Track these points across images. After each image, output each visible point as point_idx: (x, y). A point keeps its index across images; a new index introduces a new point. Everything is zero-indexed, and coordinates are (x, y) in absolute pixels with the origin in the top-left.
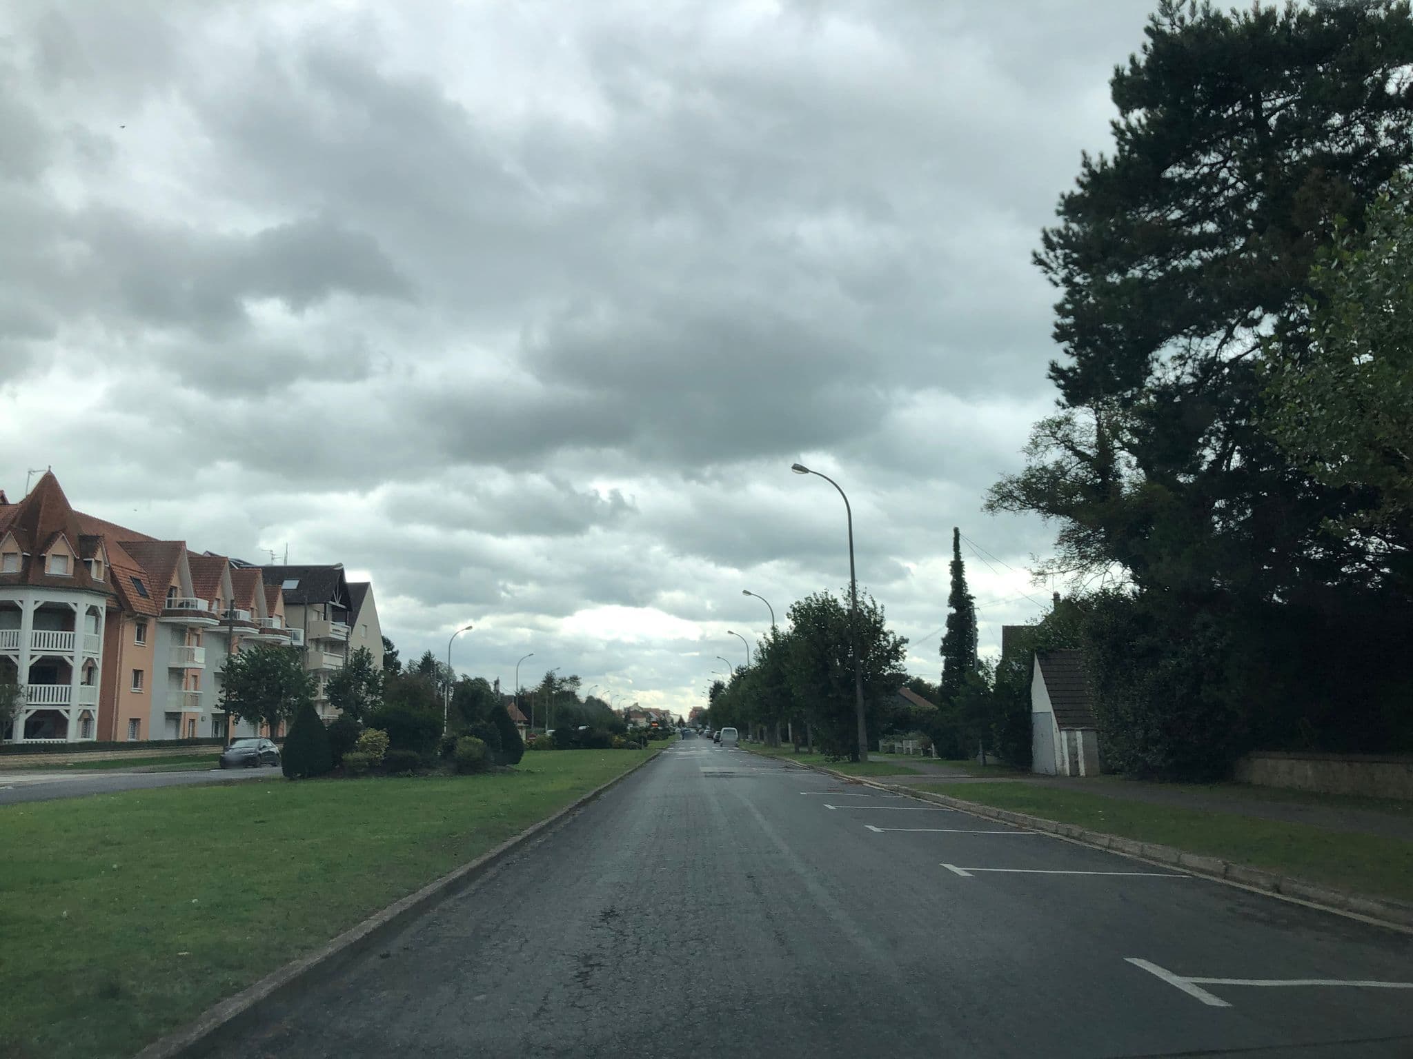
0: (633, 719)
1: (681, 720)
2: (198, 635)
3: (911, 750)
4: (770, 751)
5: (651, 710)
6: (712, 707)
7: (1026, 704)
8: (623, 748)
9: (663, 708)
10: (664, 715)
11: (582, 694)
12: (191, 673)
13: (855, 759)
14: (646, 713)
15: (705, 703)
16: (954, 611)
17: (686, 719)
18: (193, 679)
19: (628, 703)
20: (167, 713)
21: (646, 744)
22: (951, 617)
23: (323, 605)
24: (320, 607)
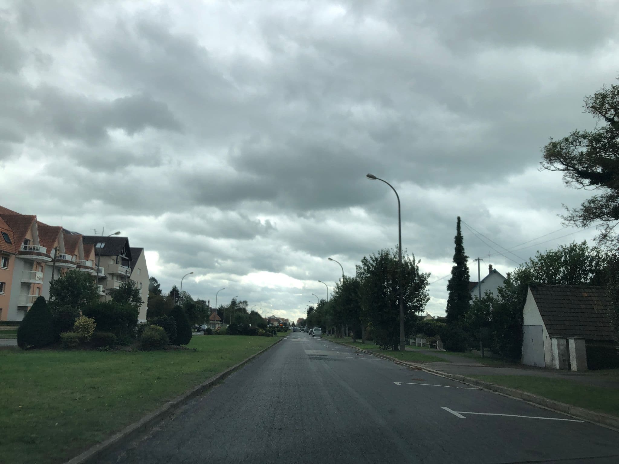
0: (272, 322)
1: (293, 323)
2: (42, 267)
3: (421, 344)
4: (340, 340)
5: (280, 318)
6: (308, 318)
7: (520, 320)
8: (263, 336)
9: (286, 318)
10: (286, 321)
11: (249, 309)
12: (36, 286)
13: (396, 349)
14: (278, 320)
15: (305, 316)
16: (456, 265)
17: (296, 323)
18: (38, 290)
19: (270, 315)
20: (18, 307)
21: (275, 334)
22: (454, 268)
23: (116, 256)
24: (115, 257)
